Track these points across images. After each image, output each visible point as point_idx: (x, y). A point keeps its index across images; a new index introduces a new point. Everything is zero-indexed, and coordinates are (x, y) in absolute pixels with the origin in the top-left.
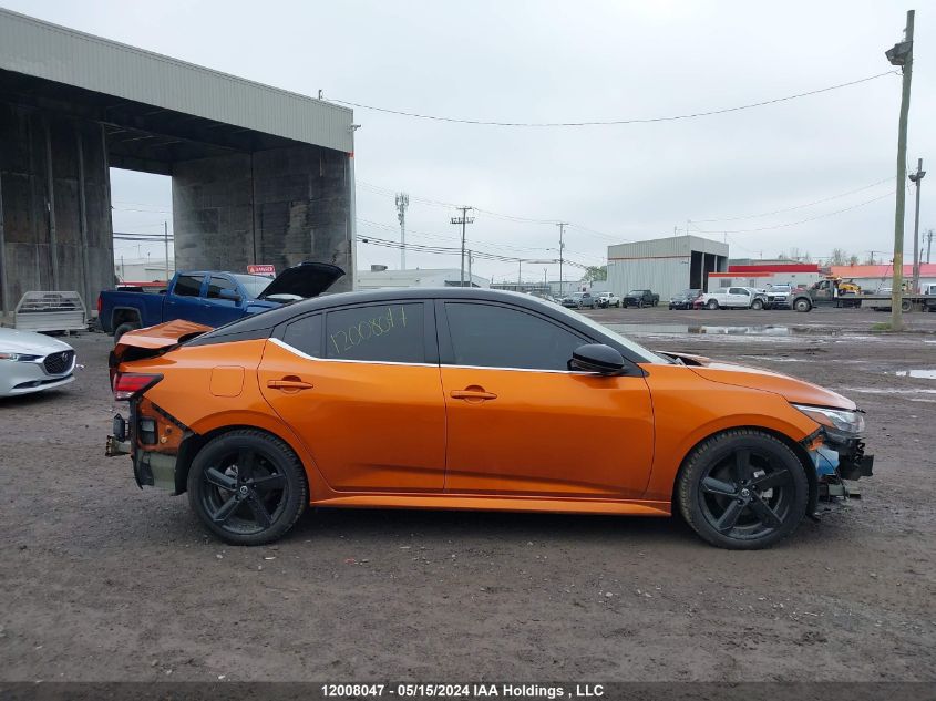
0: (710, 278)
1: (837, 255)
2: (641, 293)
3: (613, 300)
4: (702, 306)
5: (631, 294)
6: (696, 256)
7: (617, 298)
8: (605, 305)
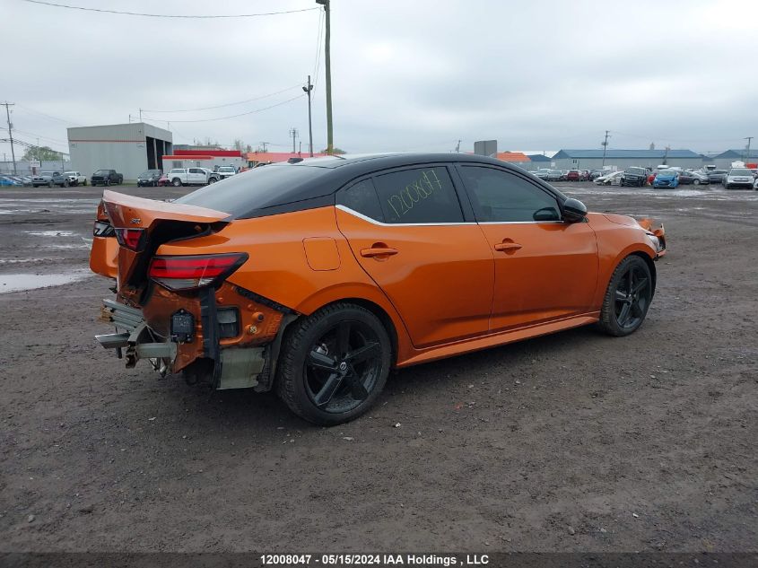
0: (164, 161)
1: (237, 144)
2: (108, 173)
3: (81, 179)
4: (166, 184)
5: (99, 174)
6: (150, 141)
7: (84, 177)
8: (74, 184)
